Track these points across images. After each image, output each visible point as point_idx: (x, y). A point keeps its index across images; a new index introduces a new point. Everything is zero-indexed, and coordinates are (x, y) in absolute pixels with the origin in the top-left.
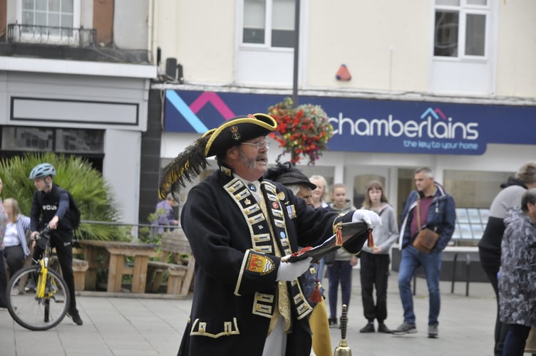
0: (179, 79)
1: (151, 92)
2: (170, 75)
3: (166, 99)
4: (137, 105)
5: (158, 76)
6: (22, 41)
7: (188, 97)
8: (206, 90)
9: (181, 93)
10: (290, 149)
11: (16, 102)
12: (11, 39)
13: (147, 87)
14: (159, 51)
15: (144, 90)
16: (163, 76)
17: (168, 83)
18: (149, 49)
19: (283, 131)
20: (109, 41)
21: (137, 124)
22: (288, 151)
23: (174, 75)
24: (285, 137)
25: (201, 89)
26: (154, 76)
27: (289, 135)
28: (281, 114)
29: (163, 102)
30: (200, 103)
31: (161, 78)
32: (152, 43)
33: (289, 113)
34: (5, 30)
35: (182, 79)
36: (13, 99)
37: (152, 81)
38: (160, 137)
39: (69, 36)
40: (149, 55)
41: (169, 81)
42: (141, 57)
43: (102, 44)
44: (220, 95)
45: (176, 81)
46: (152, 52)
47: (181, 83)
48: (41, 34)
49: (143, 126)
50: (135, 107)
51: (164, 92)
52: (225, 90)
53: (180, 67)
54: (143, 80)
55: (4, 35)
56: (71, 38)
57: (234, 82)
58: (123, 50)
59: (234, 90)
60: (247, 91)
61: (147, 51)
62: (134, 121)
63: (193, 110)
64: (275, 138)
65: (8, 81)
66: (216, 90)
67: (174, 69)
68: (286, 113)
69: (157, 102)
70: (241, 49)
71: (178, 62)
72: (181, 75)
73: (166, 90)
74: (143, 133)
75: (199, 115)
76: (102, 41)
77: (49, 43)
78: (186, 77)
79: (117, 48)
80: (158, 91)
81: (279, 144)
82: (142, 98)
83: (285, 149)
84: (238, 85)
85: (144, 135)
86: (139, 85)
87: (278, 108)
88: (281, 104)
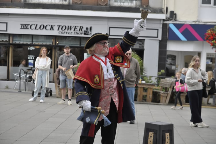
0: (175, 19)
1: (163, 24)
2: (171, 18)
4: (158, 30)
5: (166, 18)
6: (114, 6)
7: (178, 26)
8: (186, 23)
9: (175, 25)
10: (215, 46)
11: (111, 29)
12: (109, 5)
13: (162, 22)
14: (167, 8)
15: (160, 24)
16: (168, 18)
17: (170, 21)
18: (163, 7)
19: (212, 39)
20: (147, 5)
21: (157, 37)
22: (214, 48)
23: (173, 18)
24: (213, 42)
25: (184, 23)
26: (164, 18)
27: (214, 41)
28: (212, 33)
29: (168, 28)
30: (183, 29)
31: (168, 19)
32: (164, 5)
33: (215, 32)
34: (107, 2)
35: (176, 19)
36: (110, 28)
37: (164, 20)
38: (166, 42)
39: (131, 3)
40: (163, 10)
41: (171, 20)
42: (160, 11)
43: (144, 6)
44: (191, 25)
45: (174, 20)
46: (164, 9)
47: (176, 21)
48: (121, 3)
49: (160, 38)
50: (157, 31)
51: (168, 24)
52: (193, 23)
53: (175, 15)
54: (160, 20)
55: (107, 4)
56: (132, 4)
58: (152, 8)
59: (197, 23)
60: (203, 23)
61: (162, 8)
62: (156, 36)
63: (180, 31)
64: (209, 42)
65: (108, 21)
66: (190, 23)
67: (173, 15)
68: (214, 32)
69: (165, 28)
70: (201, 6)
71: (175, 13)
72: (176, 17)
73: (169, 23)
74: (160, 40)
75: (183, 33)
76: (144, 5)
77: (124, 6)
78: (178, 18)
79: (150, 7)
80: (166, 24)
81: (210, 45)
82: (160, 27)
83: (213, 47)
84: (199, 21)
85: (160, 42)
86: (159, 22)
87: (211, 30)
88: (212, 29)
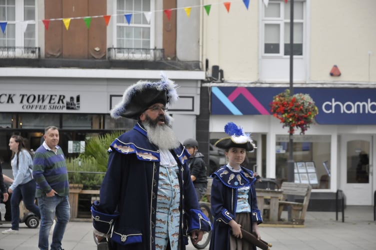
0: (221, 80)
1: (202, 88)
2: (215, 77)
3: (212, 93)
4: (193, 98)
5: (207, 78)
6: (117, 58)
7: (227, 91)
8: (239, 86)
9: (222, 89)
10: (287, 123)
11: (113, 98)
12: (109, 57)
13: (199, 85)
14: (207, 61)
15: (197, 87)
16: (210, 78)
17: (214, 82)
18: (201, 60)
19: (283, 112)
20: (173, 56)
21: (193, 110)
22: (286, 126)
23: (217, 77)
24: (284, 116)
25: (236, 85)
26: (203, 78)
27: (286, 114)
28: (281, 101)
29: (210, 94)
30: (235, 95)
31: (209, 79)
32: (202, 56)
33: (286, 100)
34: (105, 52)
35: (223, 79)
36: (111, 96)
37: (203, 81)
38: (208, 118)
39: (146, 54)
40: (201, 64)
41: (214, 81)
42: (196, 66)
43: (169, 58)
44: (249, 89)
45: (219, 81)
46: (202, 62)
47: (222, 82)
48: (128, 53)
49: (197, 111)
50: (191, 99)
51: (210, 88)
52: (252, 86)
53: (222, 72)
54: (197, 81)
55: (105, 56)
56: (149, 56)
57: (258, 80)
58: (183, 62)
59: (258, 85)
60: (268, 85)
61: (199, 62)
62: (191, 108)
63: (230, 99)
64: (278, 117)
65: (107, 85)
66: (246, 86)
67: (217, 73)
68: (285, 100)
69: (206, 95)
70: (263, 57)
71: (220, 69)
72: (222, 76)
73: (212, 87)
74: (197, 116)
75: (235, 103)
76: (169, 57)
77: (134, 59)
78: (226, 78)
79: (179, 61)
80: (207, 88)
81: (280, 121)
82: (196, 92)
83: (284, 124)
84: (261, 81)
85: (198, 117)
86: (194, 84)
87: (279, 96)
88: (281, 94)
